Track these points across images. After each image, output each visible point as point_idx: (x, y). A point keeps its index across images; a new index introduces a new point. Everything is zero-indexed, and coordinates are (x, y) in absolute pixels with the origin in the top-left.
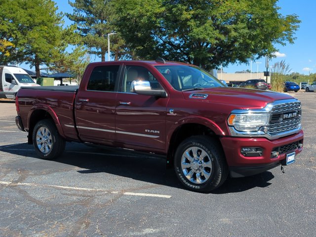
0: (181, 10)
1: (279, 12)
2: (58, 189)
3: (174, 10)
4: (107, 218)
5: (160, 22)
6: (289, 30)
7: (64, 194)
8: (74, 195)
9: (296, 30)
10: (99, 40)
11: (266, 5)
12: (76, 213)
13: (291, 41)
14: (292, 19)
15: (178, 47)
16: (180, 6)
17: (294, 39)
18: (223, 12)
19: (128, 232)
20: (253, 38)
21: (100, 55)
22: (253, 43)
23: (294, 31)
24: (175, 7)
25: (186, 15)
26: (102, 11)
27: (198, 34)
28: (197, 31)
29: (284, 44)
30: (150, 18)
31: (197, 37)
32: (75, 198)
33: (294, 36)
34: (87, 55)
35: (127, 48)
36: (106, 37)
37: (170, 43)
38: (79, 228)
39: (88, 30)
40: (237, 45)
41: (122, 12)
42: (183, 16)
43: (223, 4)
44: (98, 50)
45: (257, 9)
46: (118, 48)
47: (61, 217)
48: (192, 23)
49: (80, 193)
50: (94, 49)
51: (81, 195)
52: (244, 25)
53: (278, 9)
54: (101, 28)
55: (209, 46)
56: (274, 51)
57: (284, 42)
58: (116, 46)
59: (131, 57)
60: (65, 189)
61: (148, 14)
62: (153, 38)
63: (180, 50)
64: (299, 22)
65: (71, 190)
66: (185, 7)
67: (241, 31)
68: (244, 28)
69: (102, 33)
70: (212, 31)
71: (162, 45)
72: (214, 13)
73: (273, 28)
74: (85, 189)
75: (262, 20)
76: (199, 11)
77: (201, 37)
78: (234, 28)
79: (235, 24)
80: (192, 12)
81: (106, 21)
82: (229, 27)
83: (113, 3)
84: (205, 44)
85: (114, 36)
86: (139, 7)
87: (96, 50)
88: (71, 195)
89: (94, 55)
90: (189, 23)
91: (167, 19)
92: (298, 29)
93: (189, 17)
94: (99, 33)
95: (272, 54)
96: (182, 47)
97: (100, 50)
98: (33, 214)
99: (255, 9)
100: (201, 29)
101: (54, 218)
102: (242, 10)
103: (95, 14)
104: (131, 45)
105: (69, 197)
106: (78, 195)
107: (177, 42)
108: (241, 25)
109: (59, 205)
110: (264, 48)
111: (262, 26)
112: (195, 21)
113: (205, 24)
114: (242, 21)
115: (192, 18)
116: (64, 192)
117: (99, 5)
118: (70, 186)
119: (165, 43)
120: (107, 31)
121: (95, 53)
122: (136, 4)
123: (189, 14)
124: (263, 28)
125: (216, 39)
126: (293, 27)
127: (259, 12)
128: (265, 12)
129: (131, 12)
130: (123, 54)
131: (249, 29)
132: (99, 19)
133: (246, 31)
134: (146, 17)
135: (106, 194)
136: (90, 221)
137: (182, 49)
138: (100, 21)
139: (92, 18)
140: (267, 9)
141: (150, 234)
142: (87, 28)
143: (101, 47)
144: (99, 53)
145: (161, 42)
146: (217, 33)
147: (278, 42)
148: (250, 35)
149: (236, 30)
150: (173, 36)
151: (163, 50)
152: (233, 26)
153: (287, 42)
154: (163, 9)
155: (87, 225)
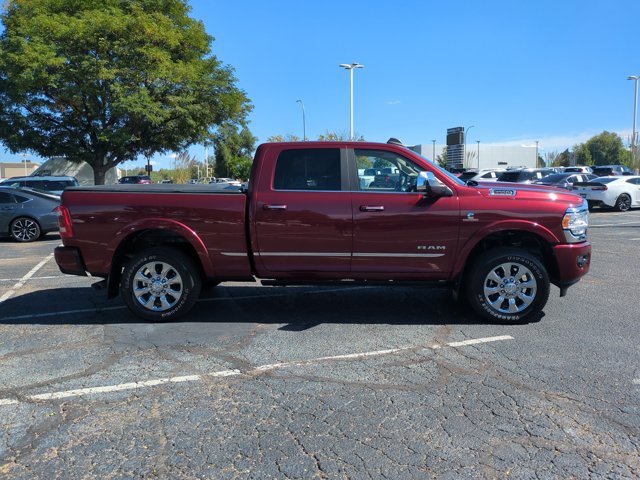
0: (98, 65)
3: (85, 63)
25: (106, 73)
28: (127, 101)
30: (37, 72)
31: (130, 109)
42: (102, 75)
48: (117, 88)
61: (35, 65)
66: (103, 62)
70: (150, 103)
76: (127, 70)
77: (136, 110)
80: (115, 71)
90: (112, 87)
93: (111, 77)
108: (190, 98)
112: (122, 85)
123: (110, 73)
125: (158, 115)
134: (29, 70)
152: (179, 98)
154: (63, 60)
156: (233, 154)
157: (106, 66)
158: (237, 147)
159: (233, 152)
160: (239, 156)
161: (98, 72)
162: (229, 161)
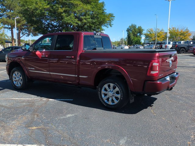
0: (58, 8)
1: (105, 11)
2: (13, 100)
3: (54, 7)
4: (46, 111)
5: (47, 13)
6: (110, 20)
7: (18, 102)
8: (23, 102)
9: (113, 20)
10: (9, 21)
11: (100, 8)
12: (29, 111)
13: (111, 26)
14: (111, 15)
15: (56, 26)
16: (57, 5)
17: (112, 25)
18: (79, 10)
19: (60, 117)
20: (93, 23)
21: (10, 29)
22: (93, 26)
23: (112, 21)
24: (55, 5)
25: (61, 10)
26: (10, 5)
27: (67, 20)
28: (67, 19)
29: (108, 27)
30: (41, 11)
31: (67, 22)
32: (24, 104)
33: (112, 23)
34: (3, 29)
35: (25, 26)
36: (13, 20)
37: (52, 24)
38: (34, 117)
39: (2, 15)
40: (86, 26)
41: (25, 6)
42: (59, 11)
43: (79, 6)
44: (9, 26)
45: (95, 10)
46: (20, 26)
47: (22, 113)
48: (64, 14)
49: (27, 101)
50: (6, 26)
51: (27, 102)
52: (89, 17)
53: (105, 10)
54: (10, 15)
55: (72, 27)
56: (103, 30)
57: (108, 26)
58: (19, 25)
59: (27, 31)
60: (17, 100)
61: (40, 8)
62: (42, 21)
63: (57, 28)
64: (114, 17)
65: (20, 100)
66: (60, 6)
67: (88, 20)
68: (90, 18)
69: (11, 17)
70: (74, 19)
71: (47, 25)
72: (75, 10)
73: (103, 19)
74: (27, 99)
75: (98, 14)
76: (67, 8)
77: (69, 22)
78: (85, 18)
79: (85, 16)
80: (64, 9)
81: (13, 10)
82: (82, 17)
83: (20, 1)
84: (70, 26)
85: (18, 19)
86: (34, 5)
87: (8, 26)
88: (22, 102)
89: (7, 29)
90: (62, 14)
91: (50, 11)
92: (114, 20)
93: (62, 11)
94: (9, 17)
95: (102, 31)
96: (58, 27)
97: (10, 27)
98: (5, 112)
99: (94, 9)
100: (69, 17)
101: (18, 114)
102: (88, 9)
103: (6, 6)
104: (29, 24)
105: (21, 103)
106: (26, 102)
107: (55, 24)
108: (88, 17)
109: (17, 107)
110: (98, 28)
111: (98, 18)
112: (65, 13)
113: (71, 16)
114: (89, 15)
115: (63, 12)
116: (17, 101)
117: (8, 1)
118: (19, 98)
119: (49, 24)
120: (14, 16)
121: (7, 28)
122: (32, 2)
123: (62, 10)
124: (98, 19)
125: (76, 23)
126: (112, 19)
127: (97, 11)
128: (99, 11)
129: (30, 7)
130: (24, 29)
131: (91, 19)
132: (9, 9)
133: (90, 20)
134: (39, 10)
135: (40, 101)
136: (38, 114)
137: (58, 28)
138: (9, 11)
139: (5, 9)
140: (100, 10)
141: (70, 117)
142: (2, 14)
143: (11, 25)
144: (9, 28)
145: (47, 23)
146: (76, 20)
147: (105, 26)
148: (92, 22)
149: (85, 19)
150: (53, 20)
151: (48, 28)
152: (84, 17)
153: (109, 26)
154: (48, 6)
155: (38, 116)
156: (134, 36)
157: (61, 8)
158: (136, 33)
159: (134, 35)
160: (137, 36)
161: (58, 10)
162: (132, 38)
